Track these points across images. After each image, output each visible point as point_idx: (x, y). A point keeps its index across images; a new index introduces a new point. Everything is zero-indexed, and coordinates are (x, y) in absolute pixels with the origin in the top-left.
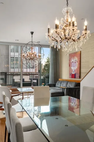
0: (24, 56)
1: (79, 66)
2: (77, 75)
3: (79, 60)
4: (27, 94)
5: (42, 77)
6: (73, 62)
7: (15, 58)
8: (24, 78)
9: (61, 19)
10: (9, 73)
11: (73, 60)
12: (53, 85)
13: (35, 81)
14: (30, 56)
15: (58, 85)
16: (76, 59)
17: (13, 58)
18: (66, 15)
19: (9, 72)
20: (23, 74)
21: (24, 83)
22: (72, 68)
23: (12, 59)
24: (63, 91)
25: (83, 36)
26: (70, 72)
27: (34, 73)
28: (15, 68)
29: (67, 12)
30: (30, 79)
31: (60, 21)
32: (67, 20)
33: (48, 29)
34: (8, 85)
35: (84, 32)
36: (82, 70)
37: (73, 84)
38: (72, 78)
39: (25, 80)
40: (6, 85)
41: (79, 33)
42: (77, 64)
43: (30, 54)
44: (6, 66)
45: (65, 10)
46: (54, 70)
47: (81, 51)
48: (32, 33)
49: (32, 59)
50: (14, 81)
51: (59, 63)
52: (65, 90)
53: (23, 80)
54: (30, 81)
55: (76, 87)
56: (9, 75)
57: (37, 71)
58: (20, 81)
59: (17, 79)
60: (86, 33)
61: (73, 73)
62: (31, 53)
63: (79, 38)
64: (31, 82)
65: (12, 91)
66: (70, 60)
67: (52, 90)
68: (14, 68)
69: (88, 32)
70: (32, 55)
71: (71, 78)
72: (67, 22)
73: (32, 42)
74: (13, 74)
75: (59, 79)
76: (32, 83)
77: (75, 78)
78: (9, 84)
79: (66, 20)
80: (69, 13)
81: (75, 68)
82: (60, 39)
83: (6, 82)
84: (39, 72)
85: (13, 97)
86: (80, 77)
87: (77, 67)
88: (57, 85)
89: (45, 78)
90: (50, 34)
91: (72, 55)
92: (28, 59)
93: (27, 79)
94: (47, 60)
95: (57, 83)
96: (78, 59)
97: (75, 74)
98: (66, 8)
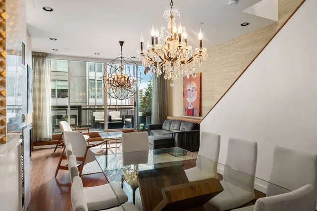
0: (108, 80)
1: (199, 96)
2: (196, 111)
3: (199, 87)
4: (115, 141)
5: (140, 114)
6: (189, 90)
7: (96, 82)
8: (110, 115)
9: (162, 29)
10: (87, 107)
11: (189, 88)
12: (159, 127)
13: (129, 120)
14: (119, 82)
15: (166, 126)
16: (194, 85)
17: (93, 81)
18: (170, 22)
19: (87, 105)
20: (109, 109)
21: (110, 122)
22: (188, 99)
23: (91, 83)
24: (174, 136)
25: (196, 57)
26: (184, 106)
27: (129, 107)
28: (98, 97)
29: (172, 17)
30: (120, 116)
31: (160, 30)
32: (172, 29)
33: (141, 43)
34: (83, 126)
35: (197, 50)
36: (204, 104)
37: (189, 125)
38: (188, 115)
39: (113, 118)
40: (81, 127)
41: (190, 51)
42: (196, 93)
43: (118, 78)
44: (81, 94)
45: (167, 13)
46: (159, 102)
47: (201, 73)
48: (122, 43)
49: (121, 85)
50: (94, 120)
51: (167, 92)
52: (177, 135)
53: (110, 118)
54: (121, 119)
55: (195, 130)
56: (86, 109)
57: (133, 104)
58: (103, 119)
59: (99, 116)
60: (201, 52)
61: (189, 108)
62: (120, 77)
63: (191, 60)
64: (123, 121)
65: (90, 137)
66: (184, 87)
67: (156, 135)
68: (94, 97)
69: (204, 50)
70: (123, 79)
71: (186, 115)
72: (171, 32)
73: (122, 58)
74: (93, 109)
75: (168, 118)
76: (124, 123)
77: (193, 116)
78: (88, 125)
79: (170, 30)
80: (174, 19)
81: (192, 99)
82: (160, 61)
83: (80, 121)
84: (135, 105)
85: (91, 149)
86: (200, 115)
87: (195, 98)
88: (164, 127)
89: (144, 115)
90: (145, 51)
91: (187, 79)
92: (115, 85)
93: (116, 116)
94: (148, 86)
95: (164, 124)
96: (197, 85)
97: (193, 109)
98: (170, 11)
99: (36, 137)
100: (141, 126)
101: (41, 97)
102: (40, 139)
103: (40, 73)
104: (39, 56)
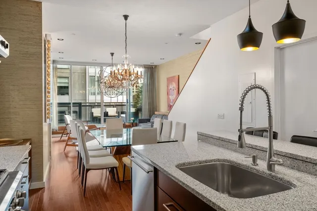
3: (177, 87)
5: (133, 110)
8: (107, 111)
10: (87, 104)
13: (124, 115)
17: (93, 78)
19: (87, 102)
20: (105, 106)
22: (170, 97)
23: (91, 80)
26: (168, 102)
30: (117, 112)
39: (109, 114)
42: (175, 92)
44: (81, 92)
47: (179, 76)
49: (112, 87)
50: (93, 116)
53: (106, 114)
54: (117, 114)
56: (86, 106)
57: (125, 101)
58: (100, 115)
61: (171, 104)
66: (168, 87)
71: (169, 110)
74: (93, 105)
75: (156, 113)
81: (173, 97)
84: (127, 102)
87: (175, 96)
91: (170, 80)
93: (112, 112)
95: (152, 118)
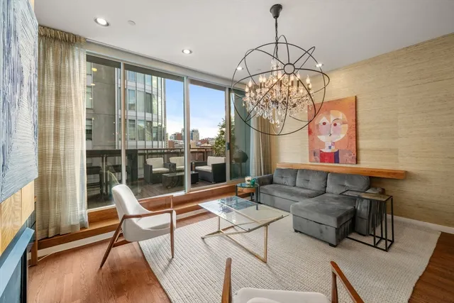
1: (354, 132)
2: (346, 156)
3: (353, 118)
6: (324, 123)
11: (324, 119)
16: (338, 116)
22: (323, 138)
38: (322, 162)
42: (345, 128)
47: (356, 97)
48: (277, 10)
50: (152, 171)
59: (157, 165)
61: (327, 150)
71: (316, 162)
77: (337, 162)
81: (333, 138)
86: (357, 161)
87: (342, 136)
95: (274, 175)
97: (337, 152)
99: (46, 228)
100: (249, 181)
101: (62, 132)
102: (58, 228)
103: (58, 76)
104: (56, 38)
